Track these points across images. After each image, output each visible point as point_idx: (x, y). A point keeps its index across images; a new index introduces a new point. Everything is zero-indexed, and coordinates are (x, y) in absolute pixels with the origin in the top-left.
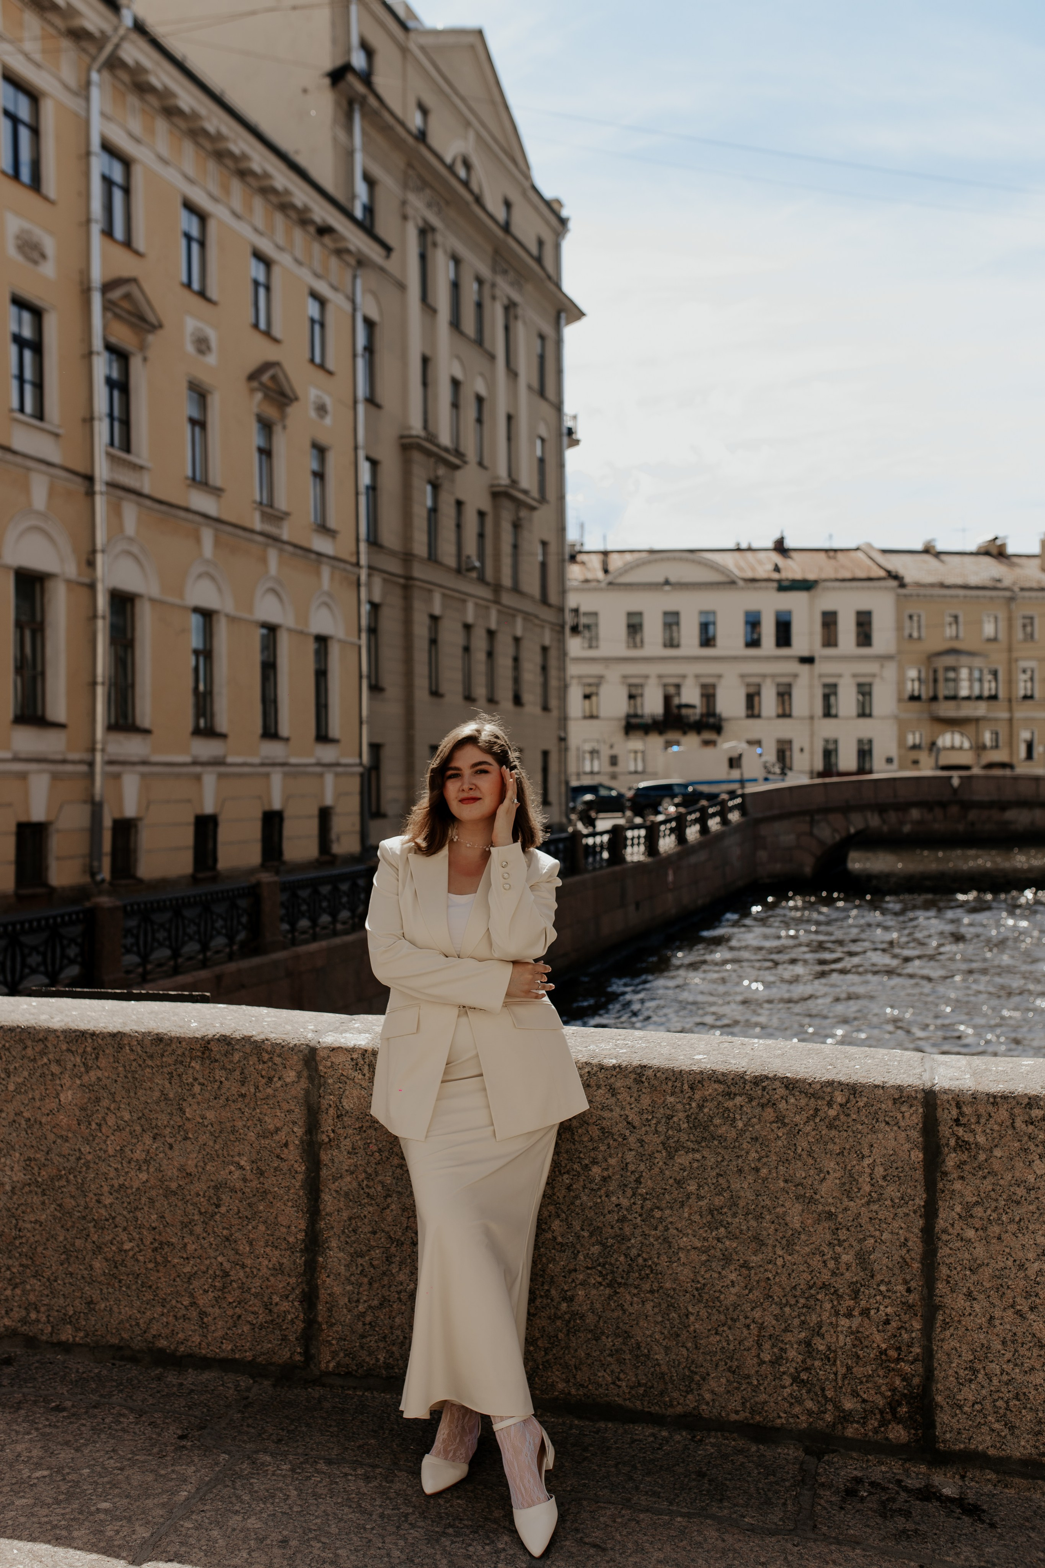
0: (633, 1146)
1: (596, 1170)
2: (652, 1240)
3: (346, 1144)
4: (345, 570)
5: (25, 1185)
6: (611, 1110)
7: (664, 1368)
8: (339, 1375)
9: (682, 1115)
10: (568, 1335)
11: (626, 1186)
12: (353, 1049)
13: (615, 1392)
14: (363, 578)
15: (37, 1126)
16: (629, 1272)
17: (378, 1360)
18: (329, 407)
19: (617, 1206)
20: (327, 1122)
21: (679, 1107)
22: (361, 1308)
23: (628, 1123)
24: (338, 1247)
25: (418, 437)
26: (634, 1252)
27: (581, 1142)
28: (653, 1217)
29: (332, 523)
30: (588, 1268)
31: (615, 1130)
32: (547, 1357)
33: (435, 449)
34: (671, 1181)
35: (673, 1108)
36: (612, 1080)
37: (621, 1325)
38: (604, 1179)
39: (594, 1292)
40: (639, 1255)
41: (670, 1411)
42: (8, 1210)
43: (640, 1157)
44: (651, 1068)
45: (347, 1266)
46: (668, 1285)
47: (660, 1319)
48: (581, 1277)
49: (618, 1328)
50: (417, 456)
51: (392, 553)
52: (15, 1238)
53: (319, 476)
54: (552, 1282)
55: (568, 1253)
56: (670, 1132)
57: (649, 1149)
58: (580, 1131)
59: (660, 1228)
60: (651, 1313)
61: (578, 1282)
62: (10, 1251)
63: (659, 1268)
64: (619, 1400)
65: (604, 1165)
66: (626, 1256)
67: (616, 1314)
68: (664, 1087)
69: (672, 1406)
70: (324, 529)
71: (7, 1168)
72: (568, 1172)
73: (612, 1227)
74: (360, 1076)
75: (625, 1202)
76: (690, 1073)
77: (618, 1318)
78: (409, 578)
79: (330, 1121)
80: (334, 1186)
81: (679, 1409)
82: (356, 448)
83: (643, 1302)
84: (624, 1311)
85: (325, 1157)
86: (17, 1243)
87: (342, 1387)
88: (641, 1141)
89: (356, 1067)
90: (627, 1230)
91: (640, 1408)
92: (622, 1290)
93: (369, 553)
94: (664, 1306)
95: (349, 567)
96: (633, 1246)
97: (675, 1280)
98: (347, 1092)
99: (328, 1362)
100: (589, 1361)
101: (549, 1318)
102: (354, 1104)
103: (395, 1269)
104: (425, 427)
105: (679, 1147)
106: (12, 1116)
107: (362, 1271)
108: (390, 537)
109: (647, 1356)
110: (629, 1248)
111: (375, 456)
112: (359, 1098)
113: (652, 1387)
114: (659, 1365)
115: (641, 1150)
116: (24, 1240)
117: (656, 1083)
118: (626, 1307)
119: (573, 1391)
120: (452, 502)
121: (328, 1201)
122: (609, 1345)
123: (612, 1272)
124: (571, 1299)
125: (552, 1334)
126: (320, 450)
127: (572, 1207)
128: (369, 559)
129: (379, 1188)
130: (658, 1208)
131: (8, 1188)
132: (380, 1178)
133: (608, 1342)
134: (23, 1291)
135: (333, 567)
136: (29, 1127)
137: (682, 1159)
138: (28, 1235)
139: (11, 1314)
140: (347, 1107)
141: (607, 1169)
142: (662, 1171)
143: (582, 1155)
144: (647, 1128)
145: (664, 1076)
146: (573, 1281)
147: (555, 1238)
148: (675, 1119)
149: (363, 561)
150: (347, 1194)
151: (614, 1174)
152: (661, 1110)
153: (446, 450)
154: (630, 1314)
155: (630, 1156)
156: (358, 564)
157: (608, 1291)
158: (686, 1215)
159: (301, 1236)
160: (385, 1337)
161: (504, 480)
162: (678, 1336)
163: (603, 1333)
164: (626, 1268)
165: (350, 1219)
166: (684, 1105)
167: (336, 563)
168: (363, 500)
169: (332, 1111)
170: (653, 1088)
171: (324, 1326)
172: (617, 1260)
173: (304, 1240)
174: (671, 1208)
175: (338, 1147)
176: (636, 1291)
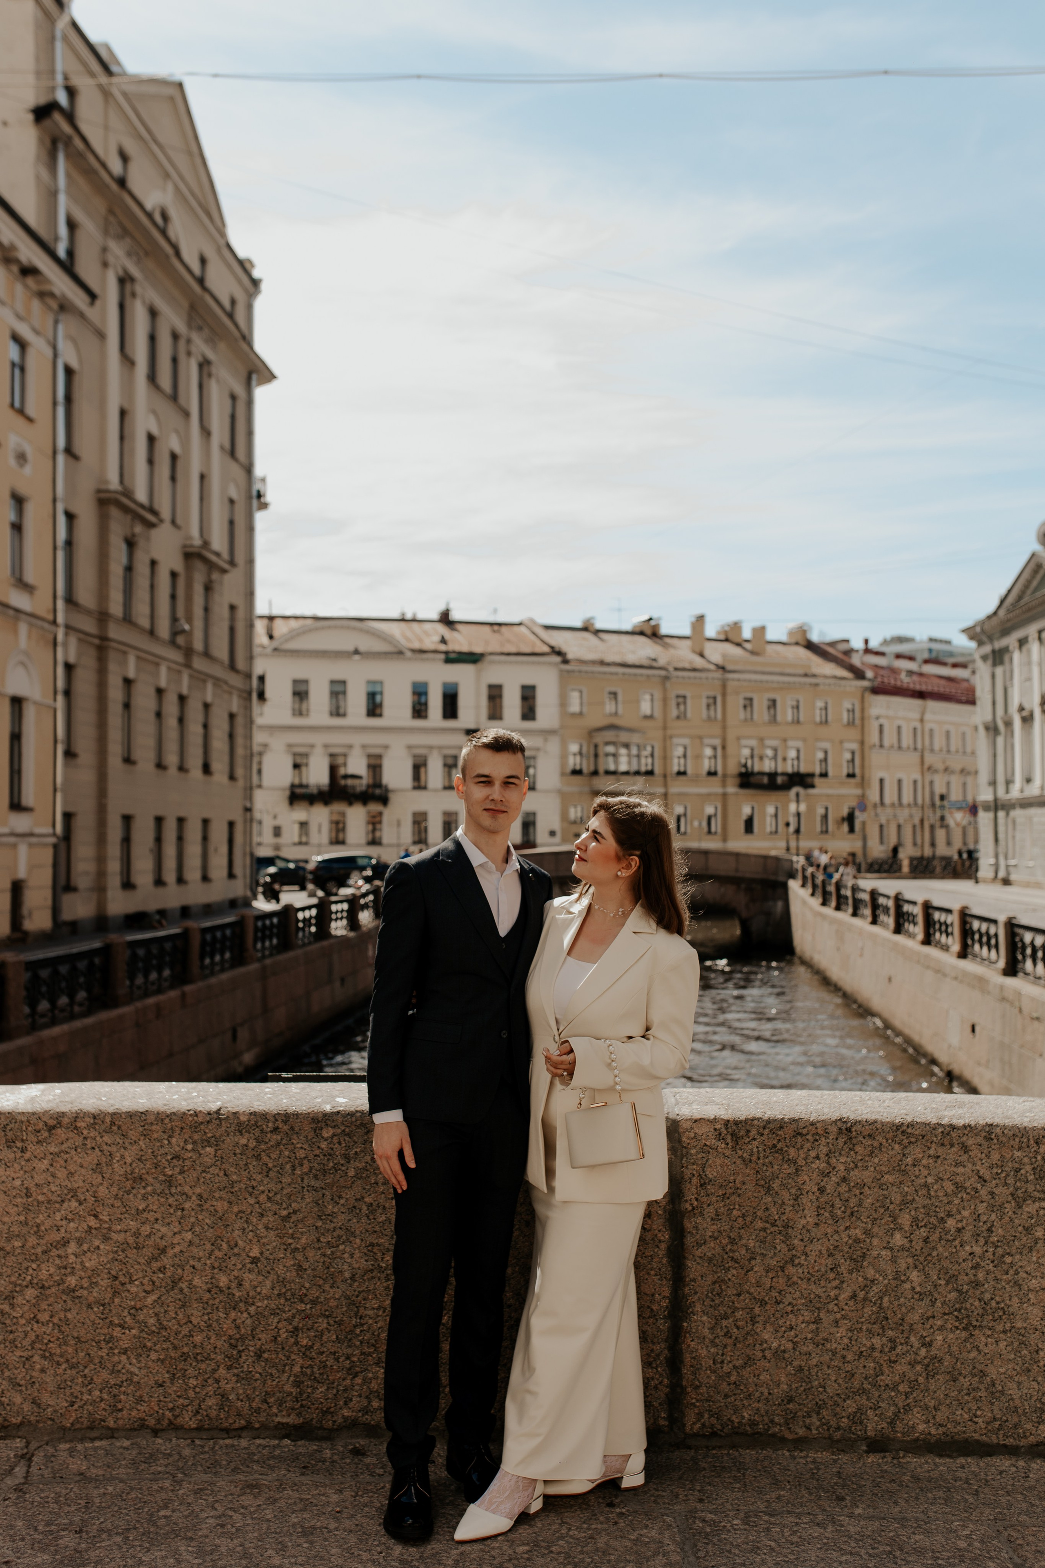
0: (985, 1198)
1: (951, 1223)
2: (1003, 1284)
3: (710, 1211)
4: (42, 628)
5: (367, 1271)
6: (964, 1166)
7: (1018, 1402)
8: (704, 1436)
9: (1028, 1168)
10: (927, 1378)
11: (978, 1235)
12: (715, 1120)
13: (972, 1428)
14: (60, 637)
15: (380, 1211)
16: (983, 1315)
17: (743, 1417)
18: (30, 456)
19: (970, 1254)
20: (691, 1192)
21: (1026, 1160)
22: (726, 1368)
23: (980, 1177)
24: (703, 1311)
25: (116, 492)
26: (987, 1296)
27: (937, 1197)
28: (1004, 1263)
29: (30, 577)
30: (945, 1314)
31: (967, 1184)
32: (908, 1401)
33: (132, 506)
34: (1020, 1229)
35: (1021, 1162)
36: (965, 1138)
37: (977, 1365)
38: (959, 1230)
39: (951, 1336)
40: (992, 1299)
41: (1023, 1442)
42: (347, 1298)
43: (992, 1208)
44: (997, 1126)
45: (711, 1329)
46: (1019, 1324)
47: (1012, 1356)
48: (939, 1323)
49: (974, 1368)
50: (114, 512)
51: (87, 612)
52: (355, 1326)
53: (17, 528)
54: (911, 1329)
55: (927, 1301)
56: (1018, 1184)
57: (999, 1200)
58: (935, 1187)
59: (1011, 1272)
60: (1004, 1352)
61: (935, 1328)
62: (350, 1340)
63: (1011, 1310)
64: (976, 1436)
65: (958, 1217)
66: (980, 1300)
67: (974, 1354)
68: (1012, 1143)
69: (1025, 1437)
70: (22, 584)
71: (346, 1256)
72: (925, 1226)
73: (967, 1275)
74: (723, 1146)
75: (978, 1250)
76: (1034, 1129)
77: (975, 1358)
78: (104, 638)
79: (693, 1190)
80: (699, 1252)
81: (1032, 1439)
82: (54, 500)
83: (997, 1342)
84: (979, 1351)
85: (688, 1225)
86: (358, 1331)
87: (707, 1447)
88: (992, 1193)
89: (719, 1136)
90: (981, 1275)
91: (995, 1441)
92: (977, 1332)
93: (67, 611)
94: (1016, 1344)
95: (46, 626)
96: (986, 1291)
97: (1025, 1320)
98: (710, 1162)
99: (694, 1423)
100: (948, 1402)
101: (910, 1364)
102: (718, 1172)
103: (759, 1327)
104: (122, 481)
105: (1027, 1196)
106: (352, 1202)
107: (728, 1332)
108: (86, 596)
109: (1002, 1392)
110: (982, 1292)
111: (73, 509)
112: (721, 1166)
113: (1007, 1421)
114: (1012, 1399)
115: (992, 1201)
116: (365, 1327)
117: (1004, 1139)
118: (981, 1348)
119: (933, 1431)
120: (147, 562)
121: (694, 1268)
122: (967, 1385)
123: (968, 1316)
124: (930, 1344)
125: (912, 1378)
126: (19, 501)
127: (929, 1258)
128: (66, 617)
129: (743, 1252)
130: (1008, 1254)
131: (347, 1275)
132: (744, 1242)
133: (965, 1382)
134: (364, 1379)
135: (31, 625)
136: (370, 1212)
137: (1030, 1208)
138: (370, 1321)
139: (351, 1405)
140: (710, 1176)
141: (961, 1221)
142: (1011, 1220)
143: (937, 1209)
144: (997, 1181)
145: (1011, 1133)
146: (932, 1327)
147: (913, 1288)
148: (1023, 1172)
149: (60, 619)
150: (710, 1260)
151: (967, 1224)
152: (1010, 1164)
153: (142, 506)
154: (986, 1354)
155: (981, 1208)
156: (54, 622)
157: (964, 1334)
158: (1034, 1259)
159: (664, 1304)
160: (749, 1395)
161: (197, 542)
162: (1029, 1371)
163: (960, 1374)
164: (981, 1311)
165: (714, 1283)
166: (1031, 1158)
167: (34, 621)
168: (60, 555)
169: (695, 1180)
170: (1001, 1144)
171: (689, 1389)
172: (972, 1305)
173: (667, 1307)
174: (1021, 1253)
175: (702, 1214)
176: (990, 1333)
